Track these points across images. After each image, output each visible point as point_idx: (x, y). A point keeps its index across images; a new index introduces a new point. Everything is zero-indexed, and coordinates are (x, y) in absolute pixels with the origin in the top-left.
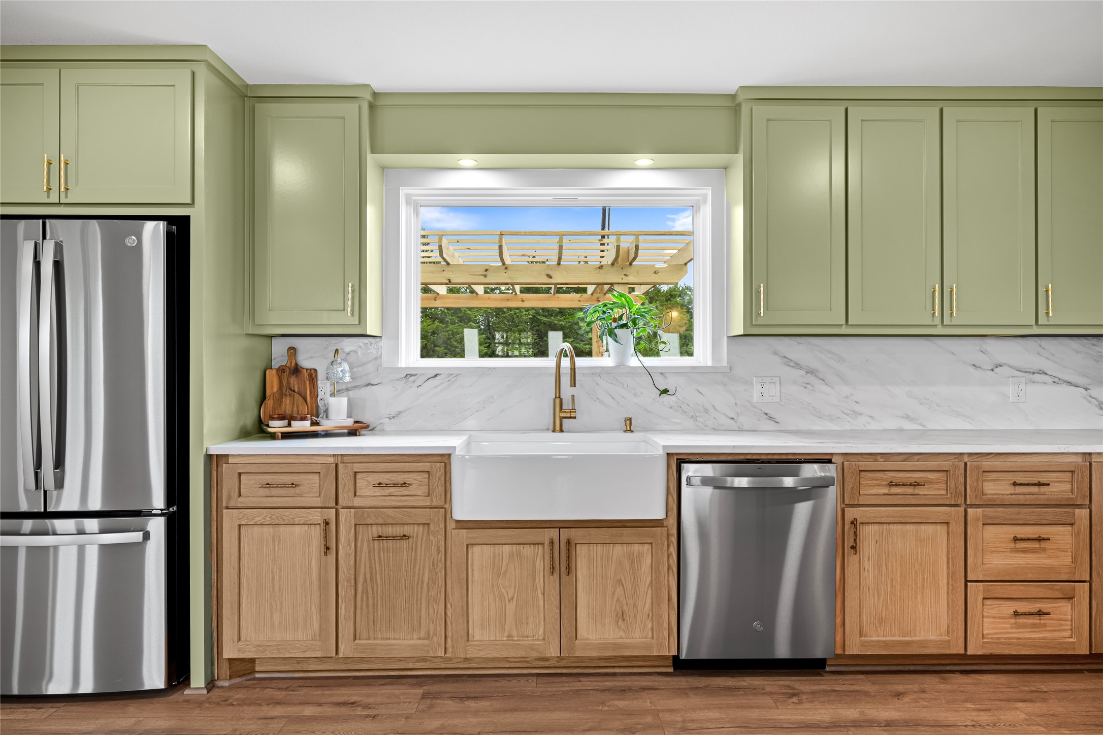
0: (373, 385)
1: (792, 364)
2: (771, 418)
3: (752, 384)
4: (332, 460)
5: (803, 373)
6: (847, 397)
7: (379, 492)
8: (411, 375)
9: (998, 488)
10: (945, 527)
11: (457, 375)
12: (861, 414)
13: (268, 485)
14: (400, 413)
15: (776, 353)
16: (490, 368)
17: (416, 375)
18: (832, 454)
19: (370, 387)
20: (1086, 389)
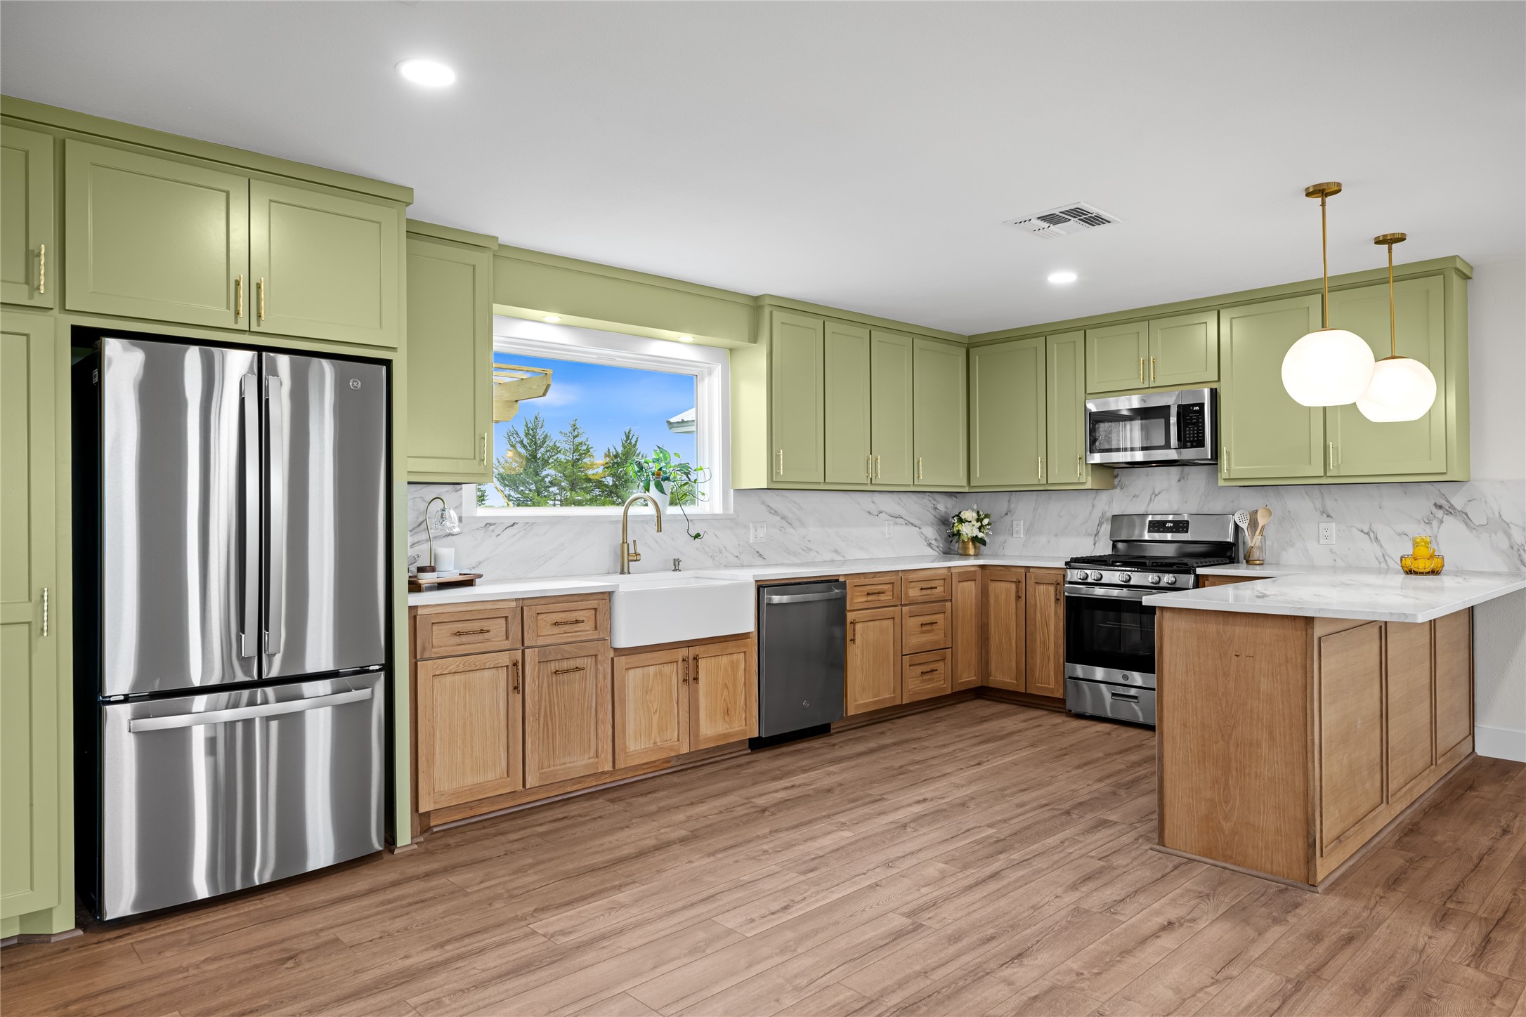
0: (453, 535)
1: (773, 512)
2: (761, 556)
3: (749, 528)
4: (514, 604)
5: (779, 518)
6: (804, 537)
7: (556, 630)
8: (491, 524)
9: (914, 593)
10: (892, 621)
11: (533, 523)
12: (811, 550)
13: (458, 634)
14: (480, 563)
15: (763, 503)
16: (564, 517)
17: (495, 524)
18: (839, 575)
19: (450, 537)
20: (920, 528)
